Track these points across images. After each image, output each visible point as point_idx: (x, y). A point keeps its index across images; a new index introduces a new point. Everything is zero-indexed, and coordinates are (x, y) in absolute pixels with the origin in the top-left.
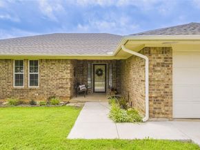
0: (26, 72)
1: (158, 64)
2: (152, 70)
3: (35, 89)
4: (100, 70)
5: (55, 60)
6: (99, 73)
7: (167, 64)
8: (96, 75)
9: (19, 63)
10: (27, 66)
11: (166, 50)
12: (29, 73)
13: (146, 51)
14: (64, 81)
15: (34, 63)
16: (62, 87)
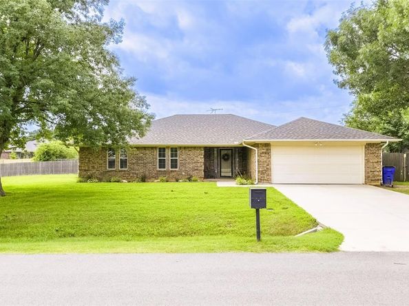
0: (168, 157)
1: (263, 153)
2: (260, 156)
3: (176, 171)
4: (226, 155)
5: (192, 147)
6: (226, 158)
7: (268, 153)
8: (222, 160)
9: (162, 150)
10: (168, 153)
11: (267, 145)
12: (170, 158)
13: (256, 145)
14: (199, 165)
15: (174, 150)
16: (197, 170)
